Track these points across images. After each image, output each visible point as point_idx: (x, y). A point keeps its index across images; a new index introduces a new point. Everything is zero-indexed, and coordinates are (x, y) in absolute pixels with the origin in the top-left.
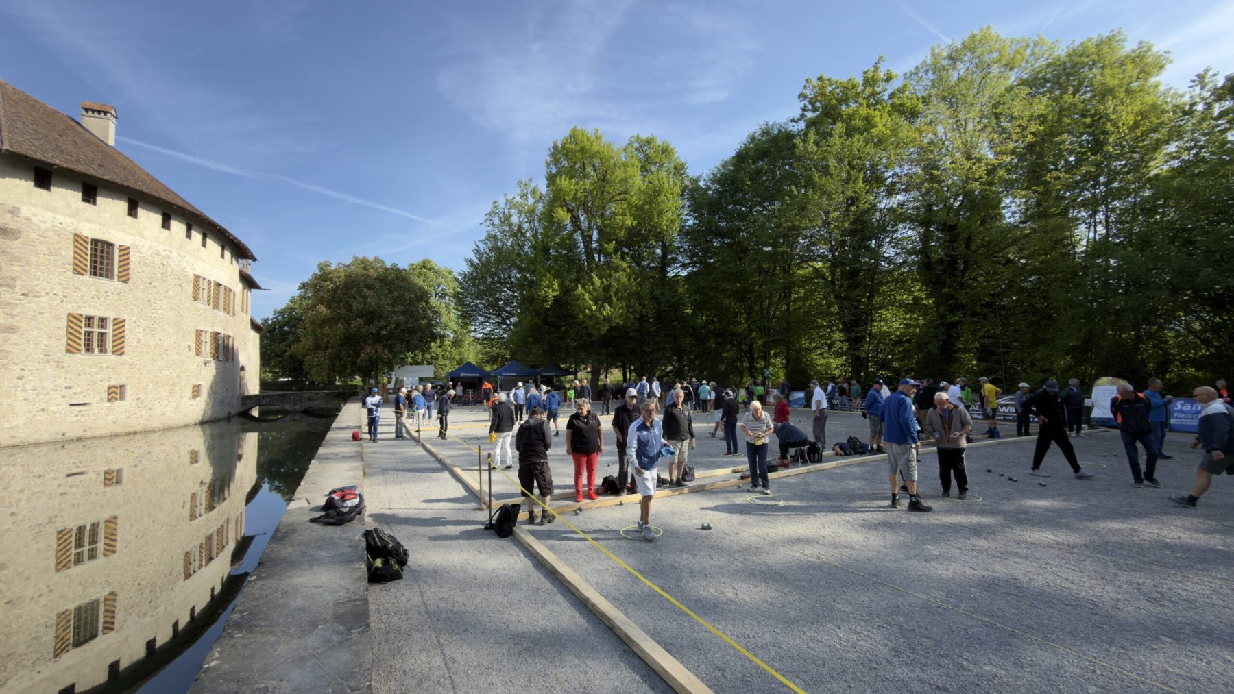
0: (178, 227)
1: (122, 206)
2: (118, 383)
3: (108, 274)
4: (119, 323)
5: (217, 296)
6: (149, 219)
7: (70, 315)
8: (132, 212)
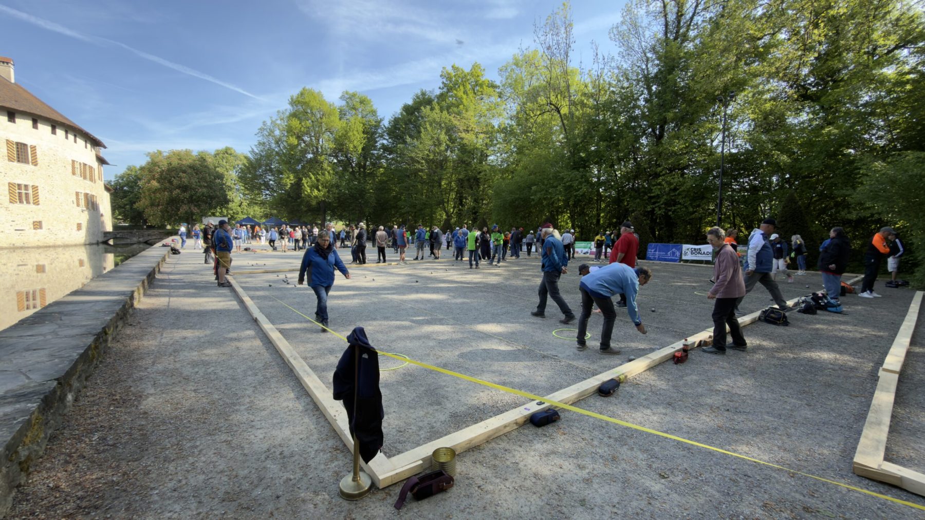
0: (60, 132)
1: (29, 123)
2: (38, 220)
3: (26, 161)
4: (35, 188)
5: (85, 172)
6: (44, 129)
7: (9, 183)
8: (35, 126)
